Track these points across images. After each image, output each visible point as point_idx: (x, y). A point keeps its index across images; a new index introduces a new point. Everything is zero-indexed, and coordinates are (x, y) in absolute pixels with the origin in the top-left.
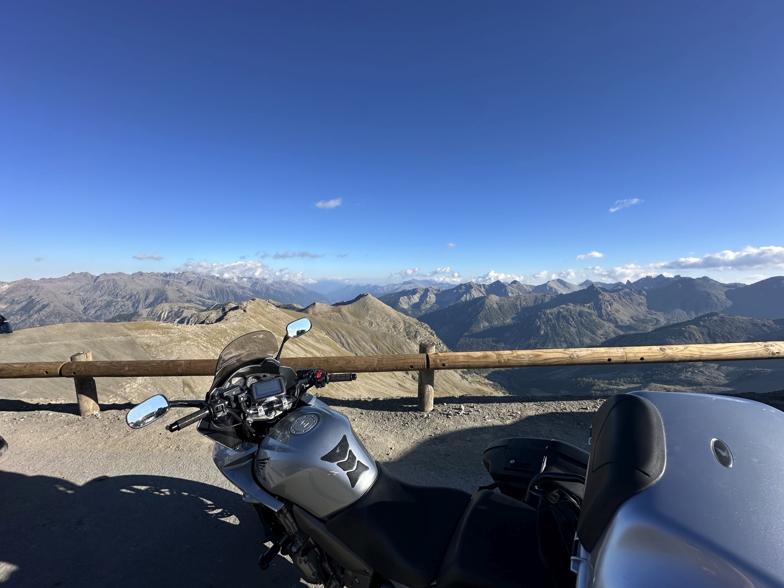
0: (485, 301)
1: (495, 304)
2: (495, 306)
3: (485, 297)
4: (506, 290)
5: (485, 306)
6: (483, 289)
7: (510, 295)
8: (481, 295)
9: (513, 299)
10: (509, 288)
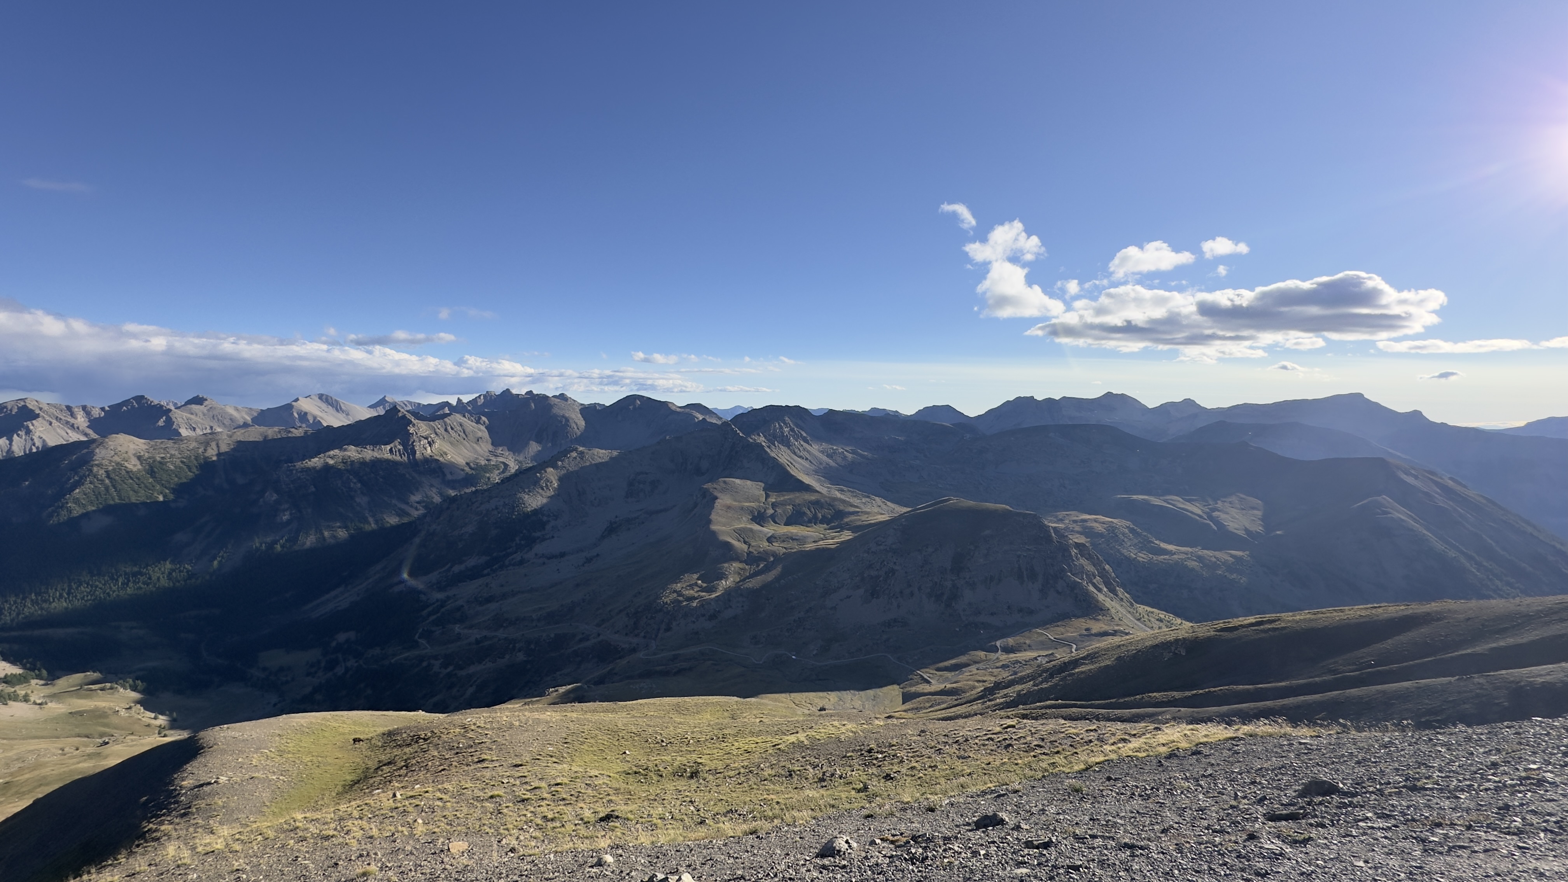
0: (92, 454)
1: (134, 461)
2: (134, 465)
3: (93, 441)
4: (169, 422)
5: (95, 469)
6: (81, 420)
7: (184, 432)
8: (75, 437)
9: (194, 445)
10: (179, 417)
